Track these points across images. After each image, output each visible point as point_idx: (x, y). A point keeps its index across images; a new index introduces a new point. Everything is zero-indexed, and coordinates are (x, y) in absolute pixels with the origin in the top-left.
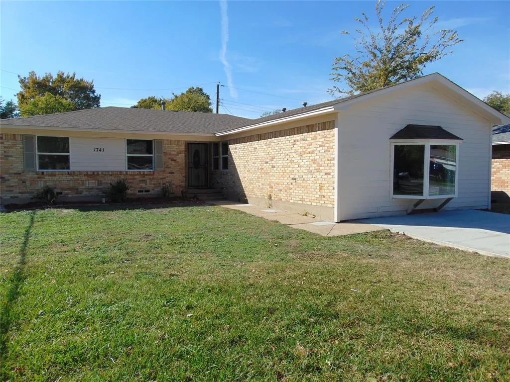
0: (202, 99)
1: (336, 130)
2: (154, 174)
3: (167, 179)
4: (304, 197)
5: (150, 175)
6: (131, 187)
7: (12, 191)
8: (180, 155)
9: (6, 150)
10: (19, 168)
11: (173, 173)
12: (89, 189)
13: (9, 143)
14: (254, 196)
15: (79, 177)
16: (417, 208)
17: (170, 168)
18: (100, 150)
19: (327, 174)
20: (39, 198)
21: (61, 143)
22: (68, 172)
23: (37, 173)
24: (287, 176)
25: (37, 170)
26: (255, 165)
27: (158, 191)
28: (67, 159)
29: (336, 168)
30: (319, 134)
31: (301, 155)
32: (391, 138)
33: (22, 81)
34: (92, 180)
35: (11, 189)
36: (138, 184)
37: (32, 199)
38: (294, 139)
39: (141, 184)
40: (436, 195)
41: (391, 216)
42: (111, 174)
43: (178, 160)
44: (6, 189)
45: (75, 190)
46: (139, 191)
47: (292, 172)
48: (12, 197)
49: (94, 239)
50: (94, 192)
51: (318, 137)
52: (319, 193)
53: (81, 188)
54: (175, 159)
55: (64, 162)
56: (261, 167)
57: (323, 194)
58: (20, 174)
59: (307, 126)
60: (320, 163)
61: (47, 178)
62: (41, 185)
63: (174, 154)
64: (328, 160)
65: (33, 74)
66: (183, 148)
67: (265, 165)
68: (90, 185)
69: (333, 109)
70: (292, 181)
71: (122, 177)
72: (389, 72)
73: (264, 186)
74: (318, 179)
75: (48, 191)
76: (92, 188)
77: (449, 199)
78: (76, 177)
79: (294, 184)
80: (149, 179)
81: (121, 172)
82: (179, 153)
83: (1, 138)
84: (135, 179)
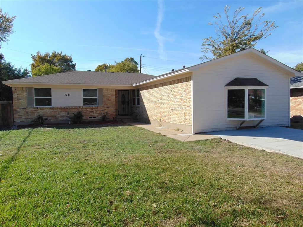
0: (132, 65)
1: (192, 81)
2: (98, 108)
3: (106, 111)
4: (177, 120)
5: (95, 108)
6: (85, 115)
7: (21, 118)
8: (113, 97)
9: (18, 96)
10: (25, 105)
11: (109, 107)
12: (62, 116)
13: (19, 92)
14: (152, 120)
15: (56, 110)
16: (242, 126)
17: (107, 104)
18: (68, 95)
19: (188, 107)
20: (35, 122)
21: (47, 92)
22: (51, 107)
23: (34, 108)
24: (169, 108)
25: (35, 106)
26: (153, 102)
27: (100, 117)
28: (50, 100)
29: (192, 103)
30: (184, 84)
31: (175, 96)
32: (226, 86)
33: (33, 57)
34: (64, 111)
35: (21, 117)
36: (89, 114)
37: (31, 122)
38: (172, 87)
39: (90, 114)
40: (253, 118)
41: (227, 131)
42: (74, 108)
43: (111, 100)
44: (18, 117)
45: (55, 117)
46: (90, 118)
47: (171, 105)
48: (21, 121)
49: (55, 143)
50: (65, 118)
51: (183, 86)
52: (184, 118)
53: (58, 116)
54: (110, 99)
55: (49, 102)
56: (155, 103)
57: (186, 118)
58: (25, 108)
59: (178, 80)
60: (185, 100)
61: (39, 110)
62: (36, 115)
63: (109, 97)
64: (188, 99)
65: (38, 53)
66: (114, 93)
67: (158, 102)
69: (188, 70)
70: (171, 111)
71: (80, 110)
72: (234, 47)
73: (158, 114)
74: (184, 110)
75: (40, 118)
76: (64, 116)
77: (262, 121)
78: (55, 110)
79: (172, 112)
80: (95, 111)
81: (79, 107)
82: (112, 96)
83: (16, 89)
84: (88, 111)
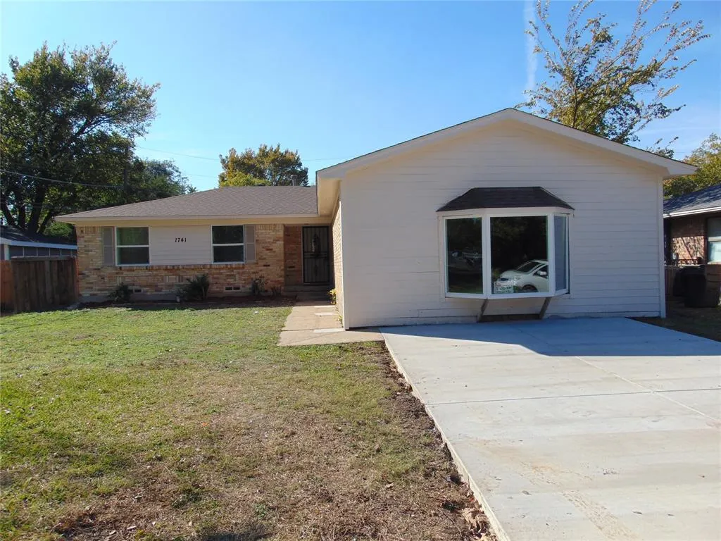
2: (243, 268)
3: (261, 274)
5: (239, 268)
6: (216, 283)
7: (92, 288)
8: (278, 242)
9: (86, 244)
10: (99, 263)
11: (269, 266)
12: (169, 286)
13: (88, 237)
15: (158, 272)
17: (265, 259)
18: (182, 240)
21: (143, 234)
22: (147, 267)
23: (116, 268)
25: (116, 265)
27: (250, 289)
28: (145, 252)
32: (438, 211)
34: (173, 275)
35: (91, 285)
36: (226, 280)
37: (109, 296)
39: (229, 280)
42: (192, 267)
43: (274, 249)
44: (86, 285)
45: (154, 286)
46: (227, 289)
48: (91, 295)
50: (175, 290)
53: (160, 284)
54: (271, 248)
55: (143, 256)
58: (99, 269)
61: (125, 273)
62: (119, 280)
63: (269, 242)
65: (233, 151)
66: (281, 234)
68: (171, 282)
71: (207, 272)
75: (123, 288)
76: (173, 285)
78: (155, 273)
80: (239, 273)
81: (204, 266)
82: (277, 240)
83: (82, 231)
84: (221, 274)
